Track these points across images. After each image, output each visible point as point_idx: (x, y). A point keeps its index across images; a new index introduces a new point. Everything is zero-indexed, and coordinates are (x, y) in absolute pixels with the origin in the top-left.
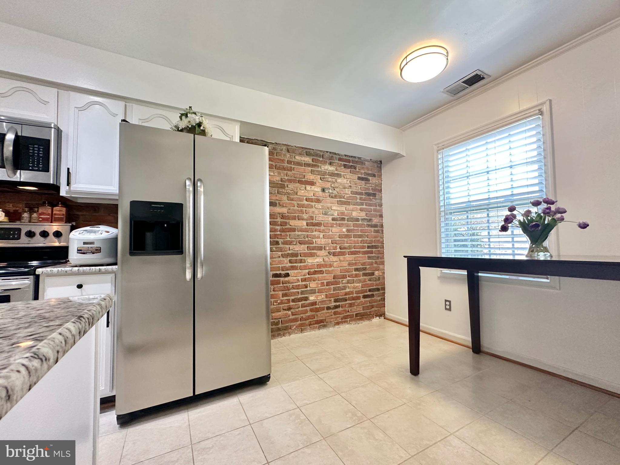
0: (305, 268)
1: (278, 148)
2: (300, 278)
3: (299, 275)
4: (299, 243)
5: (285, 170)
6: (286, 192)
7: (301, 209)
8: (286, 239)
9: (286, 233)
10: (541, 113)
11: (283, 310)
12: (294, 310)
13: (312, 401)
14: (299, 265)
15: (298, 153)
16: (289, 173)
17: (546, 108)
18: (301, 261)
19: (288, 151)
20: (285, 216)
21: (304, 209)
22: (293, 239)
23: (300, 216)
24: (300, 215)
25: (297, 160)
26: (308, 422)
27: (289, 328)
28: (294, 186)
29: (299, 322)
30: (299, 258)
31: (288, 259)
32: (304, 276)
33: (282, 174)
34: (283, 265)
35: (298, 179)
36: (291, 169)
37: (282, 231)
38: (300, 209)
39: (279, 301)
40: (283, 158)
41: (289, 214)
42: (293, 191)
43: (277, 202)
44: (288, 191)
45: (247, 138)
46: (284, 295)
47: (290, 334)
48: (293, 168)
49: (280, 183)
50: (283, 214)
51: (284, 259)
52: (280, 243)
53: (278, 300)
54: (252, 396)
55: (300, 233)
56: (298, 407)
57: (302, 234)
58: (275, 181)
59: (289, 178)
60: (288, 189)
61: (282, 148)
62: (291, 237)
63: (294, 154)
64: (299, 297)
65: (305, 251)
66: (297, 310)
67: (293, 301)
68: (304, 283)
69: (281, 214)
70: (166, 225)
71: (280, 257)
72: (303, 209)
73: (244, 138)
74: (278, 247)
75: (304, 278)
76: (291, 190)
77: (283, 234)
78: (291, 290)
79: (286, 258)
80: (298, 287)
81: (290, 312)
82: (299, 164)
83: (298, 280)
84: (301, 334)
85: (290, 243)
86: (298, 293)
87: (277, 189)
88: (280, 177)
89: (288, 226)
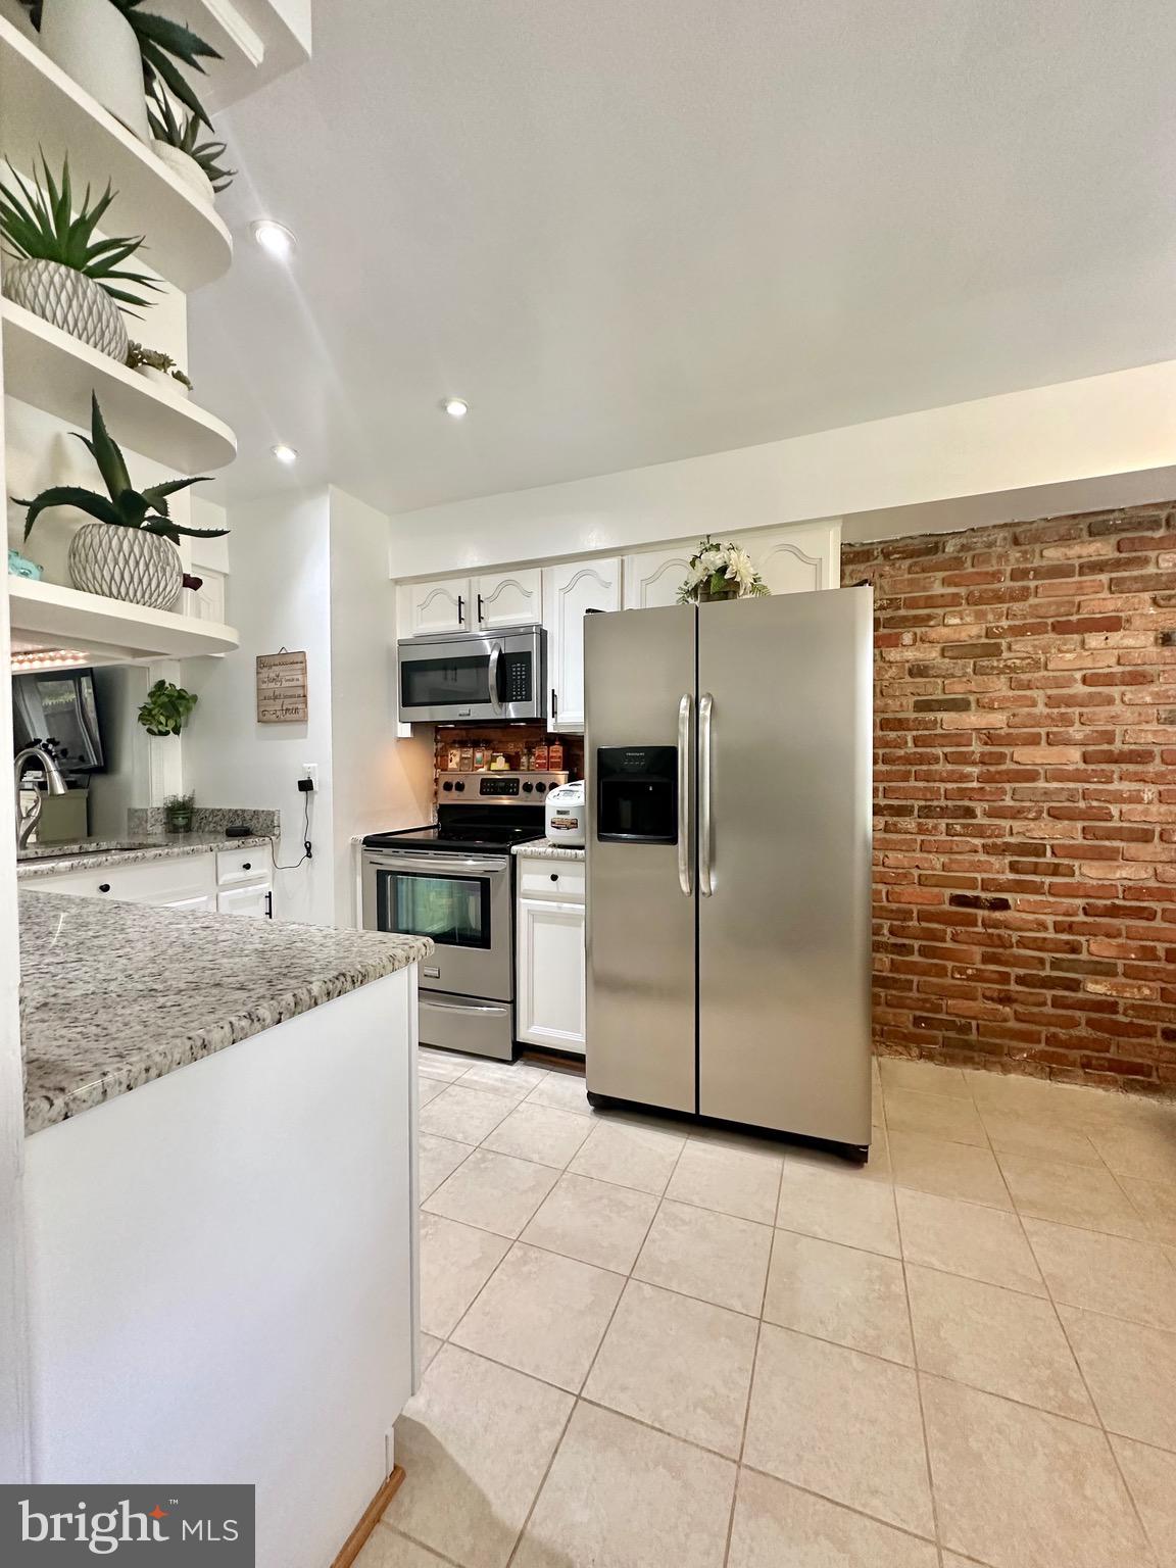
0: (1071, 892)
1: (979, 541)
2: (1049, 920)
3: (1049, 910)
4: (1049, 815)
5: (1000, 603)
6: (1006, 666)
7: (1063, 710)
8: (1001, 803)
9: (1000, 785)
11: (986, 997)
12: (1024, 1007)
13: (952, 1269)
14: (1048, 880)
15: (1056, 538)
16: (1016, 607)
18: (1055, 870)
19: (1016, 541)
20: (998, 735)
21: (1078, 710)
22: (1028, 804)
23: (1054, 733)
24: (1055, 729)
25: (1049, 559)
26: (903, 1305)
27: (1006, 1052)
28: (1036, 643)
29: (1042, 1046)
30: (1049, 858)
31: (1006, 861)
32: (1064, 915)
33: (990, 617)
34: (985, 876)
35: (1050, 621)
36: (1024, 594)
37: (986, 778)
38: (1056, 711)
39: (970, 972)
40: (995, 568)
41: (1011, 730)
42: (1029, 660)
43: (972, 698)
44: (1009, 663)
45: (880, 543)
46: (987, 959)
47: (1006, 1070)
48: (1032, 590)
49: (983, 644)
50: (991, 731)
51: (992, 859)
52: (978, 812)
53: (968, 968)
54: (813, 1175)
55: (1055, 785)
56: (902, 1261)
57: (1063, 788)
58: (967, 639)
59: (1017, 623)
60: (1012, 655)
61: (993, 537)
62: (1016, 797)
63: (1037, 547)
64: (1043, 974)
65: (1072, 842)
66: (1035, 1010)
67: (1020, 980)
68: (1065, 937)
69: (984, 731)
70: (651, 789)
71: (976, 852)
72: (1069, 710)
73: (872, 544)
74: (972, 825)
75: (1066, 922)
76: (1023, 659)
77: (987, 787)
78: (1015, 949)
79: (1001, 857)
80: (1040, 943)
81: (1008, 1009)
82: (1060, 571)
83: (1042, 926)
84: (1048, 1081)
85: (1016, 814)
86: (1042, 961)
87: (972, 662)
88: (984, 626)
89: (1008, 766)
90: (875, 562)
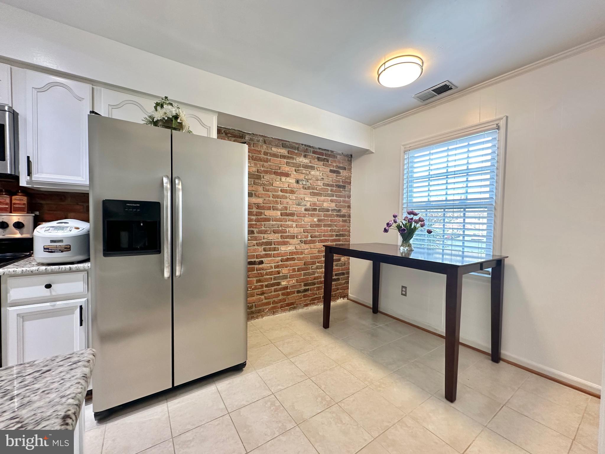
0: (278, 255)
1: (256, 138)
2: (273, 265)
3: (273, 262)
4: (273, 232)
5: (261, 162)
6: (262, 183)
7: (276, 199)
8: (261, 229)
9: (261, 223)
10: (498, 128)
11: (257, 295)
12: (267, 294)
13: (286, 387)
14: (273, 252)
15: (275, 145)
16: (265, 164)
17: (502, 123)
18: (274, 249)
19: (265, 142)
20: (261, 206)
21: (279, 200)
22: (268, 229)
23: (274, 206)
24: (274, 205)
25: (273, 151)
26: (282, 408)
27: (262, 311)
28: (270, 177)
29: (272, 305)
30: (273, 246)
31: (263, 248)
32: (276, 263)
33: (258, 166)
34: (257, 253)
35: (273, 171)
36: (267, 161)
37: (257, 220)
38: (275, 199)
39: (253, 287)
40: (260, 149)
41: (264, 205)
42: (268, 182)
43: (253, 192)
44: (263, 182)
45: (224, 128)
46: (258, 281)
47: (262, 316)
48: (269, 160)
49: (256, 174)
50: (259, 204)
51: (259, 247)
52: (255, 232)
53: (252, 286)
54: (229, 383)
55: (275, 223)
56: (273, 394)
57: (276, 224)
58: (252, 172)
59: (266, 169)
60: (264, 180)
61: (259, 139)
62: (265, 227)
63: (270, 146)
64: (272, 282)
65: (278, 240)
66: (270, 294)
67: (267, 286)
68: (277, 270)
69: (257, 204)
70: (142, 224)
71: (254, 246)
72: (278, 199)
73: (221, 127)
74: (254, 236)
75: (277, 265)
77: (258, 223)
78: (265, 276)
79: (261, 247)
80: (271, 273)
81: (263, 296)
82: (275, 155)
83: (271, 267)
84: (273, 316)
85: (265, 232)
86: (271, 278)
87: (253, 180)
88: (257, 168)
89: (263, 216)
90: (222, 135)
